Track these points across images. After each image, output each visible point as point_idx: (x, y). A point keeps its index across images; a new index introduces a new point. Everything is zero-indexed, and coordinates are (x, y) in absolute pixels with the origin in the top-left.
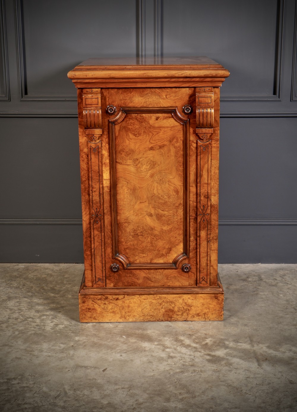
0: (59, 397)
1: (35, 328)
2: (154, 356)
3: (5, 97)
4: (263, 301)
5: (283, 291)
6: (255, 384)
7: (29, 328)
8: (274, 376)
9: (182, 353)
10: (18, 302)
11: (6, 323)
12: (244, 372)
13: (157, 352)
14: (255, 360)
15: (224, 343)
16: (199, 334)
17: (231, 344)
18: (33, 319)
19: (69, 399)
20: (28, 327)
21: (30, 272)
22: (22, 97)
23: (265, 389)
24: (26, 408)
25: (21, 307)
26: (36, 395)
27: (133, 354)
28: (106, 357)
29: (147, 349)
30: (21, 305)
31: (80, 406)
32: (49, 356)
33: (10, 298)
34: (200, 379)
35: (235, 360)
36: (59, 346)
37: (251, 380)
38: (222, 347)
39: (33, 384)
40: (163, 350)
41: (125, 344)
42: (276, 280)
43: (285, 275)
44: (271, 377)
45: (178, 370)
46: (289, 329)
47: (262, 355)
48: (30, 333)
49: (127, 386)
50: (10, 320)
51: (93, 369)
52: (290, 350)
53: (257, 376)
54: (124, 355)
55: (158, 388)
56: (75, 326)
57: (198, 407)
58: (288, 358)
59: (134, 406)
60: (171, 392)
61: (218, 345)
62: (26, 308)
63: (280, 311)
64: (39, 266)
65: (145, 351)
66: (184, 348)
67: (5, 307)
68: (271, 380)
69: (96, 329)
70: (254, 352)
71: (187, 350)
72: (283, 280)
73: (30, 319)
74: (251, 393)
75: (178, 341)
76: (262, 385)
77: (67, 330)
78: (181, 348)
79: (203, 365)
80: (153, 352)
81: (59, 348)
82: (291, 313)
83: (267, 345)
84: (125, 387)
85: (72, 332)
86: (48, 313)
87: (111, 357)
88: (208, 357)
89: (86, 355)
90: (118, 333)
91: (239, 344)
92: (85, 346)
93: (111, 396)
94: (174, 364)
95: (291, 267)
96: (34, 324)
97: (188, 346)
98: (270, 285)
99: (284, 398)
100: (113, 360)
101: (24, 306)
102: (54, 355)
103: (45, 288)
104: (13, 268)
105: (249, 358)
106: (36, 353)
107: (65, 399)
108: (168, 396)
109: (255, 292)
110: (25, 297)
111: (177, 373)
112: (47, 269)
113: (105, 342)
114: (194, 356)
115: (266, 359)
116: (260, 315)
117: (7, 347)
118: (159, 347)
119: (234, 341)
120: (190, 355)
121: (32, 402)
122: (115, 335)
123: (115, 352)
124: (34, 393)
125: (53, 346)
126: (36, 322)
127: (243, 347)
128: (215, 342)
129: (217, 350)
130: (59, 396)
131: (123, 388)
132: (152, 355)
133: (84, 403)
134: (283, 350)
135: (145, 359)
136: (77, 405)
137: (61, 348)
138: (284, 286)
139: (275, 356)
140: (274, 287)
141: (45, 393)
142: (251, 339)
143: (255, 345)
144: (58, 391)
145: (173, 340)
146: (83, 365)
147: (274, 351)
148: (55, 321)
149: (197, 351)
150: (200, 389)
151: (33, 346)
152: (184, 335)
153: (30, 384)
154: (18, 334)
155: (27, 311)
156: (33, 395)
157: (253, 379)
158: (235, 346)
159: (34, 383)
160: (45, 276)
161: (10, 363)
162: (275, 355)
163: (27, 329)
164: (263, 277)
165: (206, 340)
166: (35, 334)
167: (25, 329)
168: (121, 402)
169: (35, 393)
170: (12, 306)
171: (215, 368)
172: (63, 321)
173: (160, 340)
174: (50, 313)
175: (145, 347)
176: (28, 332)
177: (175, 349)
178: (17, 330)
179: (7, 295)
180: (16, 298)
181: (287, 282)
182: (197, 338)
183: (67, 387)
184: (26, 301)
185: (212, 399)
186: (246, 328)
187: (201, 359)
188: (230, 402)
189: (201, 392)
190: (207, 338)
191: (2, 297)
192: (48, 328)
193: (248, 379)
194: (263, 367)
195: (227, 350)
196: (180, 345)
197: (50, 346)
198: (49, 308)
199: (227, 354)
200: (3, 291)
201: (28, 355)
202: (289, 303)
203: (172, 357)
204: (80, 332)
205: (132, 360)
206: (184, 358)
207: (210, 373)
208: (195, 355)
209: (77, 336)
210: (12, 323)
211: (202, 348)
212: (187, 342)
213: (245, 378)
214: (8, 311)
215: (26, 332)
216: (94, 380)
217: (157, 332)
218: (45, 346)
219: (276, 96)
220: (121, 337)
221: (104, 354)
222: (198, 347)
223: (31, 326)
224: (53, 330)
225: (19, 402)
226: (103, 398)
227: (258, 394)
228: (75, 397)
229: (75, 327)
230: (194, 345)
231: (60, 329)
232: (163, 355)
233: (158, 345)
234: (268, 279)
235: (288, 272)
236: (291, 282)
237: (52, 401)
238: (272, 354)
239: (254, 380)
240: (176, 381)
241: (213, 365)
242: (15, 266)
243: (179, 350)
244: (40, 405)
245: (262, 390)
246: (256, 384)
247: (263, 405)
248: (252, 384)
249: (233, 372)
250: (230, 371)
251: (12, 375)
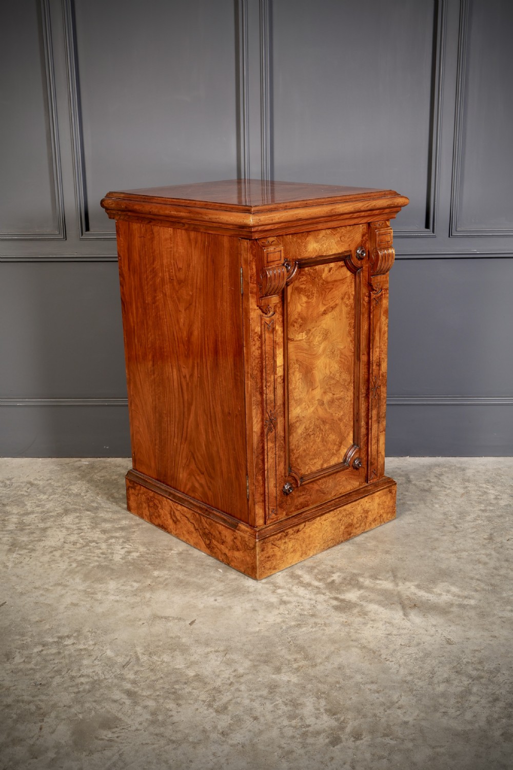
0: (128, 666)
1: (99, 557)
2: (260, 601)
3: (59, 234)
4: (411, 514)
5: (440, 499)
6: (399, 644)
7: (91, 558)
8: (426, 632)
9: (299, 596)
10: (77, 517)
11: (60, 549)
12: (384, 626)
13: (266, 595)
14: (399, 607)
15: (358, 581)
16: (324, 566)
17: (367, 582)
18: (97, 543)
19: (142, 669)
20: (90, 556)
21: (96, 471)
22: (82, 235)
23: (413, 652)
24: (82, 684)
25: (82, 525)
26: (96, 662)
27: (231, 597)
28: (194, 603)
29: (252, 589)
30: (82, 521)
31: (157, 680)
32: (117, 601)
33: (67, 512)
34: (324, 637)
35: (372, 607)
36: (131, 585)
37: (394, 639)
38: (354, 586)
39: (93, 645)
40: (274, 592)
41: (222, 581)
42: (430, 482)
43: (441, 475)
44: (420, 634)
45: (293, 623)
46: (447, 559)
47: (409, 599)
48: (93, 565)
49: (222, 648)
50: (66, 545)
51: (176, 621)
52: (448, 591)
53: (402, 631)
54: (220, 599)
55: (265, 652)
56: (153, 554)
57: (320, 682)
58: (446, 603)
59: (231, 680)
60: (282, 657)
61: (350, 584)
62: (88, 527)
63: (434, 529)
64: (108, 462)
65: (248, 592)
66: (303, 588)
67: (60, 525)
68: (421, 639)
69: (183, 559)
70: (399, 595)
71: (306, 592)
72: (440, 481)
73: (93, 544)
74: (394, 659)
75: (294, 577)
76: (409, 646)
77: (142, 561)
78: (299, 589)
79: (328, 614)
80: (260, 594)
81: (131, 589)
82: (451, 534)
83: (416, 583)
84: (220, 649)
85: (149, 564)
86: (117, 534)
87: (202, 603)
88: (335, 603)
89: (168, 598)
90: (212, 565)
91: (378, 582)
92: (166, 585)
93: (200, 664)
94: (288, 614)
95: (450, 462)
96: (98, 551)
97: (307, 585)
98: (421, 490)
99: (439, 667)
100: (204, 607)
101: (86, 523)
102: (124, 599)
103: (116, 495)
104: (73, 466)
105: (392, 604)
106: (99, 596)
107: (136, 668)
108: (278, 664)
109: (401, 501)
110: (88, 510)
111: (291, 627)
112: (119, 466)
113: (195, 579)
114: (316, 601)
115: (415, 605)
116: (408, 536)
117: (60, 588)
118: (267, 586)
119: (371, 576)
120: (310, 600)
121: (91, 674)
122: (208, 567)
123: (207, 595)
124: (94, 658)
125: (123, 585)
126: (100, 549)
127: (383, 586)
128: (345, 579)
129: (348, 591)
130: (128, 663)
131: (216, 651)
132: (257, 600)
133: (162, 676)
134: (439, 592)
135: (248, 606)
136: (153, 679)
137: (134, 589)
138: (441, 491)
139: (428, 600)
140: (428, 493)
141: (109, 659)
142: (394, 574)
143: (400, 584)
144: (127, 656)
145: (287, 575)
146: (163, 615)
147: (426, 592)
148: (127, 546)
149: (320, 594)
150: (323, 653)
151: (96, 586)
153: (89, 646)
154: (76, 567)
155: (89, 530)
156: (93, 662)
157: (396, 637)
158: (372, 585)
159: (95, 644)
160: (116, 477)
161: (64, 612)
162: (427, 598)
163: (88, 559)
164: (412, 477)
165: (333, 575)
166: (99, 567)
167: (86, 559)
168: (214, 672)
169: (95, 660)
170: (69, 523)
171: (345, 620)
172: (137, 545)
174: (120, 535)
175: (248, 587)
176: (90, 563)
177: (290, 590)
178: (75, 560)
179: (63, 507)
180: (75, 510)
181: (445, 486)
182: (321, 572)
183: (139, 650)
184: (89, 516)
185: (339, 668)
186: (388, 556)
187: (325, 605)
188: (363, 674)
189: (324, 656)
190: (334, 573)
191: (57, 509)
192: (117, 558)
193: (390, 637)
194: (410, 617)
195: (362, 591)
196: (297, 584)
197: (119, 585)
198: (119, 526)
199: (362, 598)
200: (58, 501)
201: (88, 599)
202: (447, 517)
203: (285, 603)
204: (160, 563)
205: (230, 608)
206: (302, 603)
207: (337, 627)
208: (317, 599)
209: (155, 570)
210: (69, 550)
211: (326, 588)
212: (307, 578)
213: (385, 635)
214: (63, 531)
215: (87, 564)
216: (177, 639)
218: (112, 585)
219: (429, 230)
220: (217, 570)
221: (192, 597)
222: (321, 587)
223: (93, 555)
224: (123, 561)
225: (74, 674)
226: (188, 667)
227: (402, 661)
228: (150, 665)
229: (154, 556)
230: (316, 583)
231: (133, 559)
232: (274, 599)
233: (266, 583)
234: (419, 480)
235: (446, 469)
236: (450, 485)
237: (118, 672)
238: (424, 598)
239: (397, 639)
240: (290, 639)
241: (342, 615)
242: (76, 461)
243: (295, 592)
244: (101, 678)
245: (409, 655)
246: (401, 645)
247: (409, 678)
248: (395, 645)
249: (369, 626)
250: (365, 624)
251: (65, 631)
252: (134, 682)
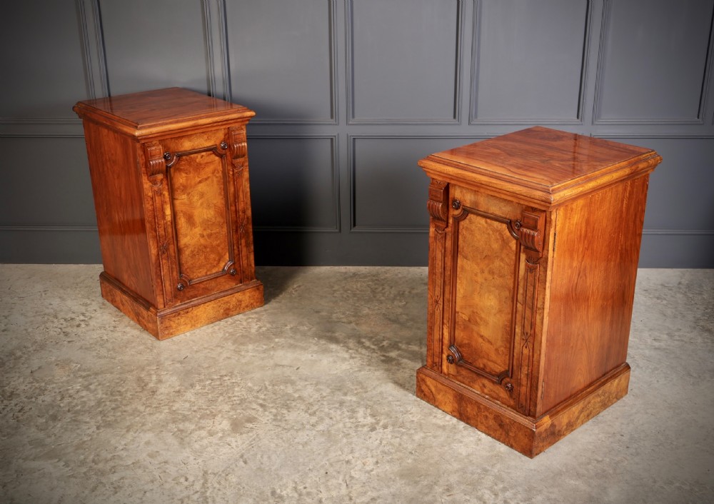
13: (342, 353)
16: (379, 337)
17: (404, 346)
29: (334, 350)
32: (254, 356)
45: (356, 369)
49: (314, 382)
54: (315, 355)
55: (339, 385)
61: (393, 347)
78: (362, 349)
79: (377, 365)
80: (339, 353)
85: (273, 334)
86: (253, 316)
87: (304, 357)
88: (383, 358)
89: (284, 355)
90: (311, 335)
91: (410, 346)
92: (283, 347)
93: (302, 390)
94: (354, 364)
96: (241, 327)
97: (367, 348)
100: (306, 360)
102: (258, 355)
105: (415, 359)
106: (243, 353)
107: (265, 392)
108: (346, 391)
111: (355, 371)
113: (300, 343)
117: (219, 348)
119: (406, 343)
120: (368, 356)
123: (308, 352)
125: (257, 347)
127: (413, 348)
128: (390, 344)
129: (391, 351)
130: (260, 390)
137: (264, 349)
141: (250, 387)
146: (281, 364)
149: (374, 353)
152: (365, 338)
154: (228, 336)
158: (406, 348)
166: (242, 336)
167: (234, 332)
171: (386, 368)
172: (265, 323)
173: (345, 342)
177: (357, 350)
178: (227, 332)
182: (377, 341)
183: (267, 383)
186: (419, 331)
187: (376, 359)
189: (372, 387)
190: (384, 340)
192: (253, 330)
195: (400, 352)
199: (399, 355)
203: (353, 358)
204: (279, 333)
205: (321, 360)
206: (363, 358)
207: (382, 371)
208: (372, 355)
209: (277, 338)
211: (379, 350)
212: (368, 344)
216: (289, 377)
217: (343, 334)
218: (250, 347)
220: (314, 339)
221: (299, 354)
222: (376, 349)
224: (257, 333)
225: (230, 395)
226: (295, 392)
228: (273, 391)
230: (373, 347)
231: (263, 331)
232: (347, 356)
233: (343, 346)
237: (256, 395)
244: (246, 398)
250: (398, 370)
251: (224, 373)
252: (264, 400)
